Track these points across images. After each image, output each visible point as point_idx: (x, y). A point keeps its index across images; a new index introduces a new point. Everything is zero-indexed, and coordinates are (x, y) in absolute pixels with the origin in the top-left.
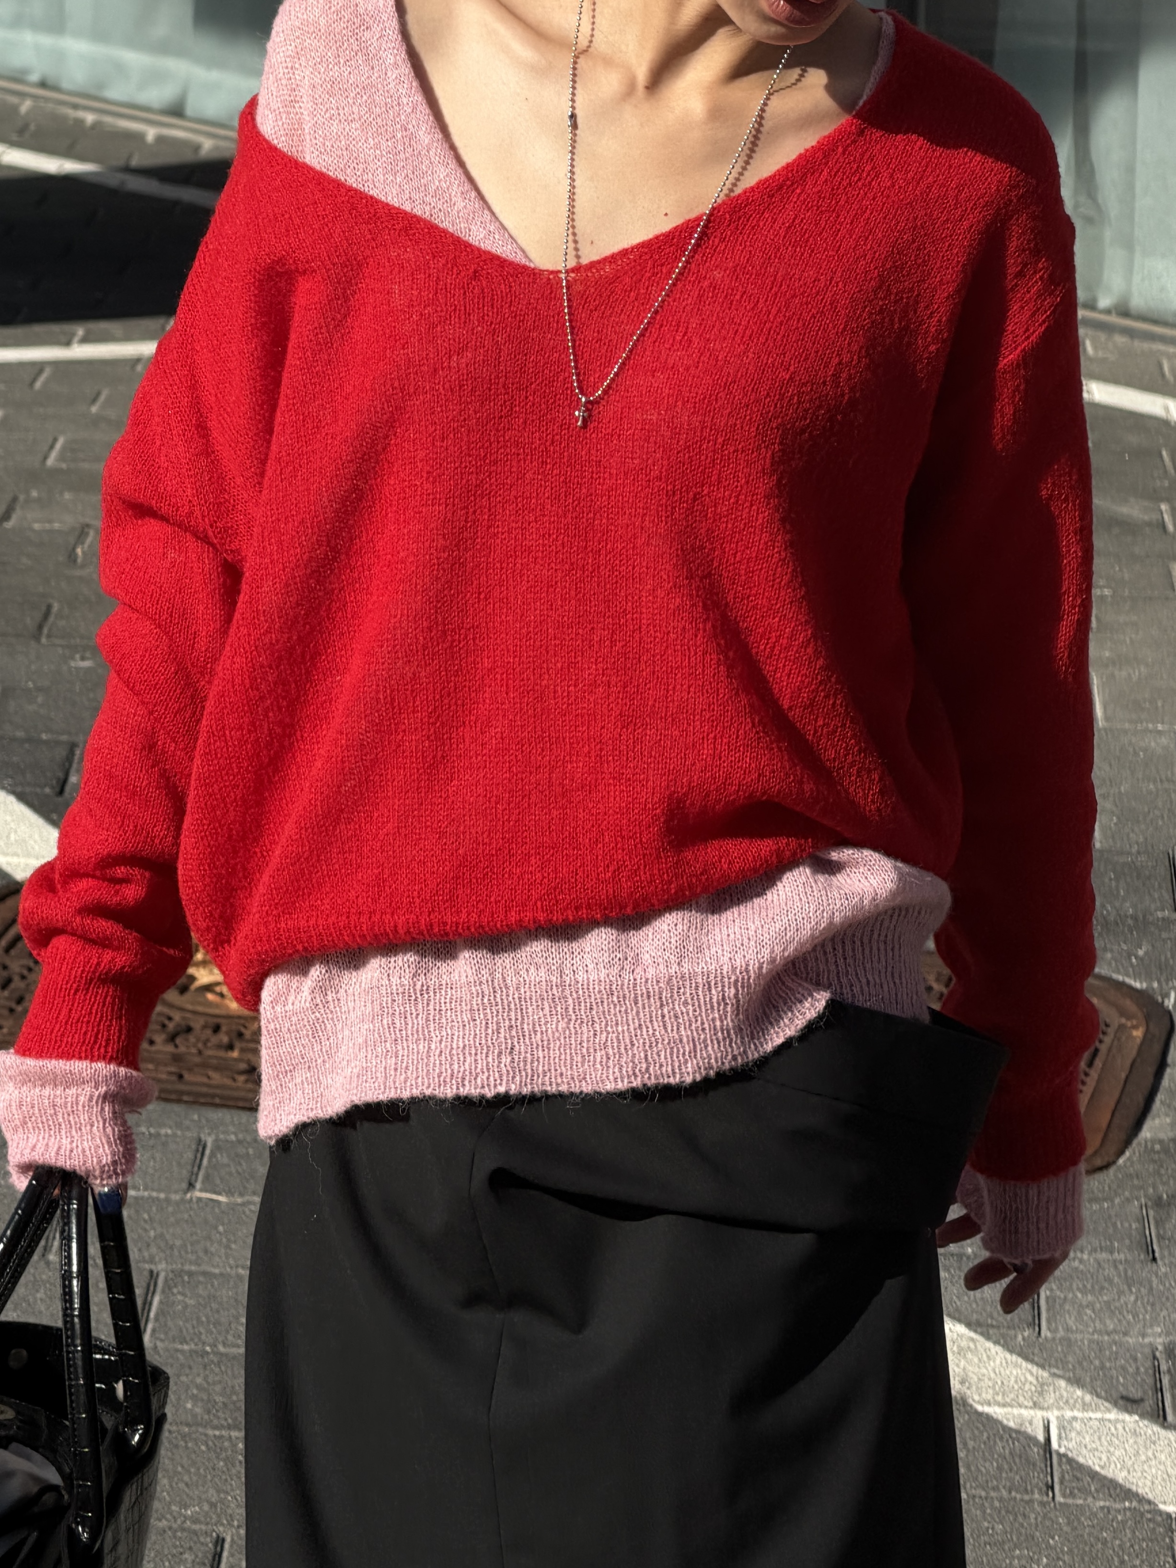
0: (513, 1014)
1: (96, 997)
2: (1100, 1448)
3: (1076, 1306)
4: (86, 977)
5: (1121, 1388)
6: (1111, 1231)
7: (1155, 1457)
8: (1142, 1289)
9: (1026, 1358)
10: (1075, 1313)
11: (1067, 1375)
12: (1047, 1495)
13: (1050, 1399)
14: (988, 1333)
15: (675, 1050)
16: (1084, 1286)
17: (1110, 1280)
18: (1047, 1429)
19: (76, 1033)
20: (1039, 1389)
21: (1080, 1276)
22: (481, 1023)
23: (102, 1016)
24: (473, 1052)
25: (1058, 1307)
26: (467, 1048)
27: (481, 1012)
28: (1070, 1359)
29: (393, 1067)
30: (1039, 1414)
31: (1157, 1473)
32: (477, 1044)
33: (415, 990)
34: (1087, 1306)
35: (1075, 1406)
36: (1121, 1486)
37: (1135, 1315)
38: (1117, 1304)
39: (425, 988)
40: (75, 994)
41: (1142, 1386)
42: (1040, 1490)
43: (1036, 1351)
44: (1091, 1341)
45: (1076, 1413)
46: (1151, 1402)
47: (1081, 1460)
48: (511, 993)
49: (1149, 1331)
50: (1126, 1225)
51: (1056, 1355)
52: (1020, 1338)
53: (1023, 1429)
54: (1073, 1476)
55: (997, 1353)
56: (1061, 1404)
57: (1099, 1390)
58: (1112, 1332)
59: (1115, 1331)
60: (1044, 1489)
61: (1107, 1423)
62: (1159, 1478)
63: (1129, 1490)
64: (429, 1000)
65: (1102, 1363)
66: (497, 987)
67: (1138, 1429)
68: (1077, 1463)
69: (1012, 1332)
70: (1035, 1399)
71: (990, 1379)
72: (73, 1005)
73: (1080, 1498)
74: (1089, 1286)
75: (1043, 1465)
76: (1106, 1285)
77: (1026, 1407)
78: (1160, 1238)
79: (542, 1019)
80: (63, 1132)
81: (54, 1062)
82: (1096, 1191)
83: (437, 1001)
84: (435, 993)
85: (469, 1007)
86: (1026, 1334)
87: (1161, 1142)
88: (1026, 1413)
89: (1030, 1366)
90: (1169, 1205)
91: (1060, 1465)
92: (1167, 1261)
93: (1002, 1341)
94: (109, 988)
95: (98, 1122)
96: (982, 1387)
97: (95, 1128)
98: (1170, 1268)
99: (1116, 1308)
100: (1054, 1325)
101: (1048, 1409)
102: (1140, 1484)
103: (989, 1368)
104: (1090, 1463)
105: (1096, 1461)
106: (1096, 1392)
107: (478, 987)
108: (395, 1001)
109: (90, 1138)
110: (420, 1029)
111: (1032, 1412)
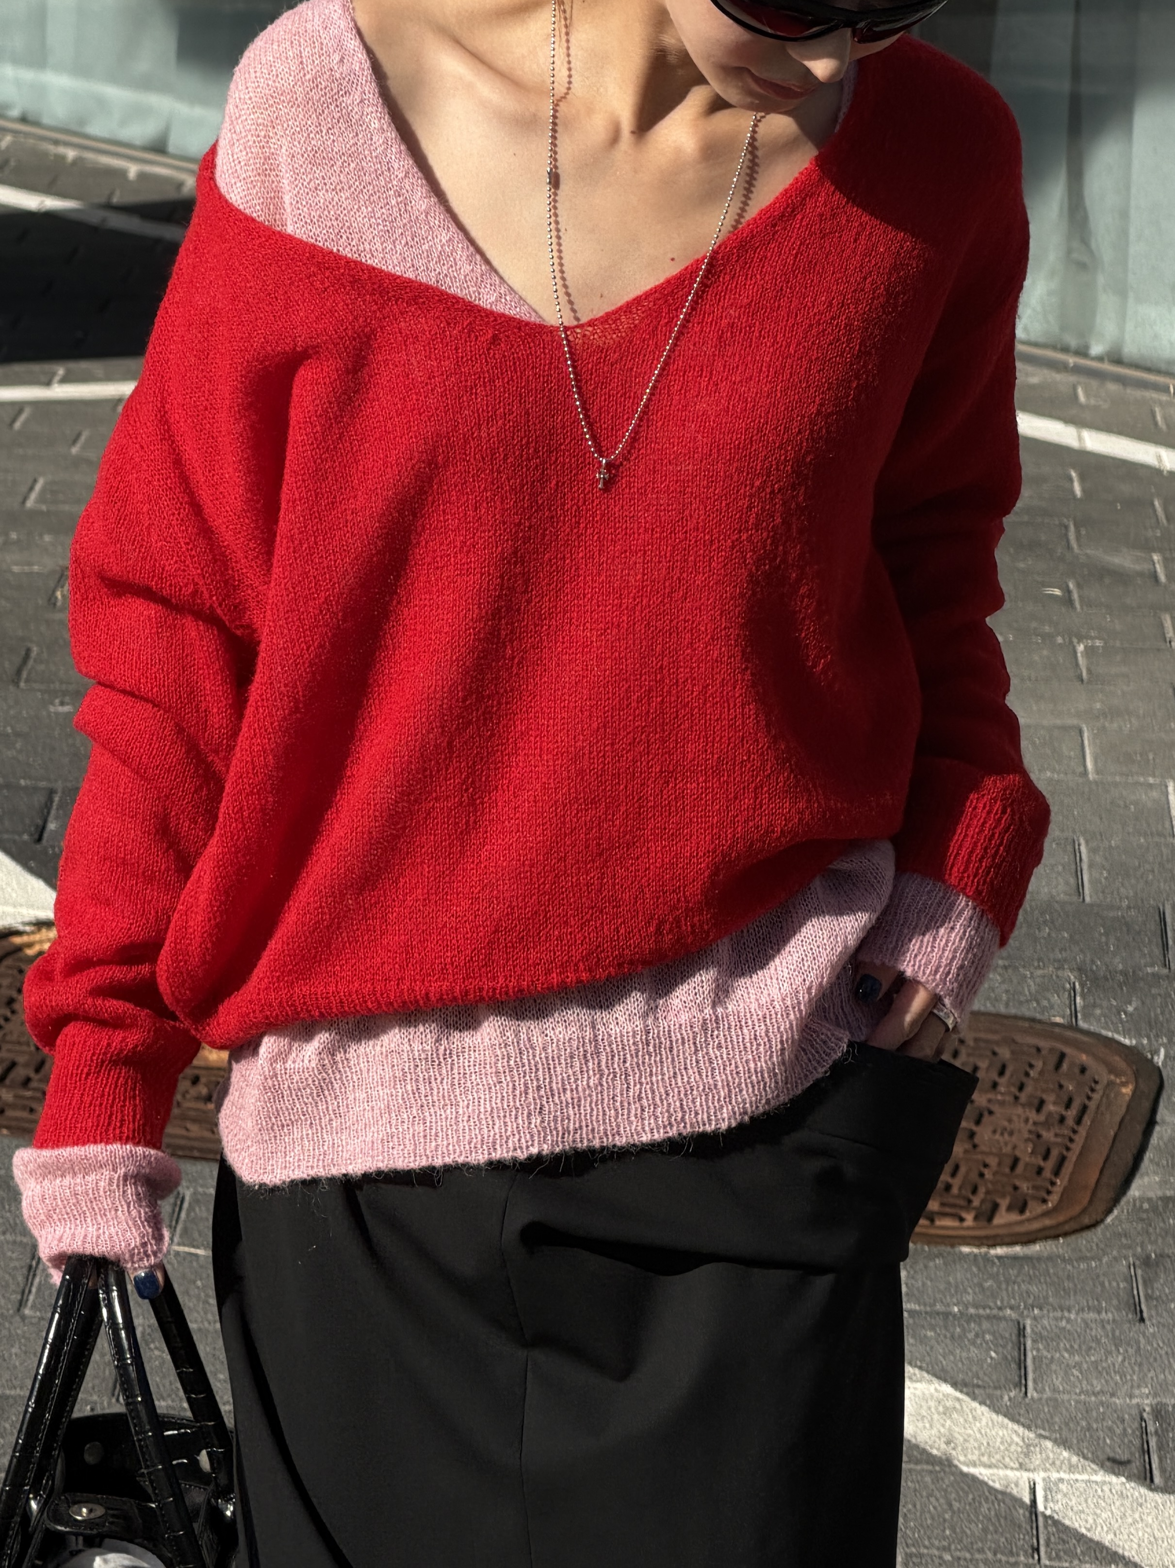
0: (540, 1073)
1: (108, 1079)
2: (1086, 1510)
3: (1063, 1366)
4: (97, 1060)
5: (1108, 1450)
6: (1099, 1290)
7: (1142, 1520)
8: (1130, 1350)
9: (1013, 1419)
10: (1062, 1374)
11: (1054, 1436)
12: (1033, 1557)
13: (1037, 1460)
14: (974, 1393)
15: (710, 1097)
16: (1072, 1346)
17: (1098, 1341)
18: (1033, 1491)
19: (89, 1117)
20: (1025, 1450)
21: (1067, 1336)
22: (508, 1086)
23: (114, 1099)
24: (502, 1115)
25: (1044, 1366)
26: (495, 1111)
27: (507, 1074)
28: (1057, 1419)
29: (422, 1134)
30: (1025, 1475)
31: (1143, 1535)
32: (505, 1107)
33: (438, 1054)
34: (1075, 1367)
35: (1061, 1468)
36: (1107, 1548)
37: (1123, 1375)
38: (1104, 1365)
39: (448, 1052)
40: (86, 1078)
41: (1130, 1448)
42: (1026, 1552)
43: (1022, 1412)
44: (1077, 1402)
45: (1063, 1475)
46: (1138, 1464)
47: (1067, 1522)
48: (538, 1052)
49: (1137, 1392)
50: (1114, 1284)
51: (1042, 1416)
52: (1006, 1398)
53: (1008, 1490)
54: (1059, 1538)
55: (983, 1414)
56: (1047, 1465)
57: (1085, 1451)
58: (1098, 1393)
59: (1102, 1392)
60: (1030, 1551)
61: (1094, 1485)
62: (1146, 1541)
63: (1116, 1553)
64: (452, 1064)
65: (1089, 1424)
66: (524, 1048)
67: (1124, 1492)
68: (1063, 1525)
69: (998, 1392)
70: (1021, 1460)
71: (976, 1440)
72: (84, 1090)
73: (1066, 1561)
74: (1076, 1347)
75: (1029, 1528)
76: (1094, 1345)
77: (1012, 1469)
78: (1148, 1297)
79: (572, 1077)
80: (89, 1220)
81: (68, 1149)
82: (1084, 1249)
83: (461, 1064)
84: (458, 1056)
85: (494, 1070)
86: (1012, 1394)
87: (1149, 1200)
88: (1012, 1474)
89: (1016, 1427)
90: (1157, 1264)
91: (1046, 1527)
92: (1154, 1321)
93: (988, 1402)
94: (121, 1069)
95: (122, 1206)
96: (967, 1448)
97: (119, 1212)
98: (1158, 1328)
99: (1103, 1368)
100: (1040, 1385)
101: (1034, 1470)
102: (1127, 1547)
103: (975, 1429)
104: (1077, 1525)
105: (1083, 1523)
106: (1083, 1453)
107: (503, 1050)
108: (417, 1066)
109: (116, 1223)
110: (446, 1094)
111: (1018, 1474)
